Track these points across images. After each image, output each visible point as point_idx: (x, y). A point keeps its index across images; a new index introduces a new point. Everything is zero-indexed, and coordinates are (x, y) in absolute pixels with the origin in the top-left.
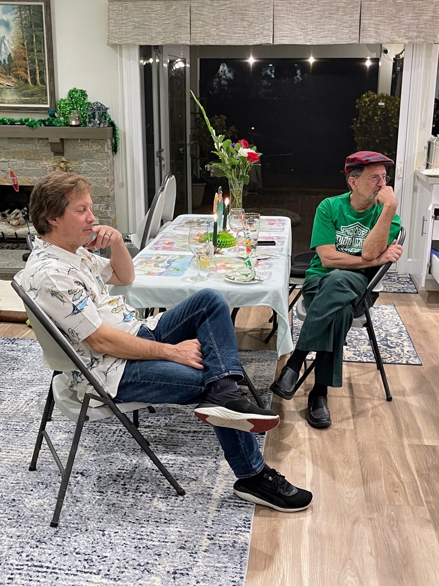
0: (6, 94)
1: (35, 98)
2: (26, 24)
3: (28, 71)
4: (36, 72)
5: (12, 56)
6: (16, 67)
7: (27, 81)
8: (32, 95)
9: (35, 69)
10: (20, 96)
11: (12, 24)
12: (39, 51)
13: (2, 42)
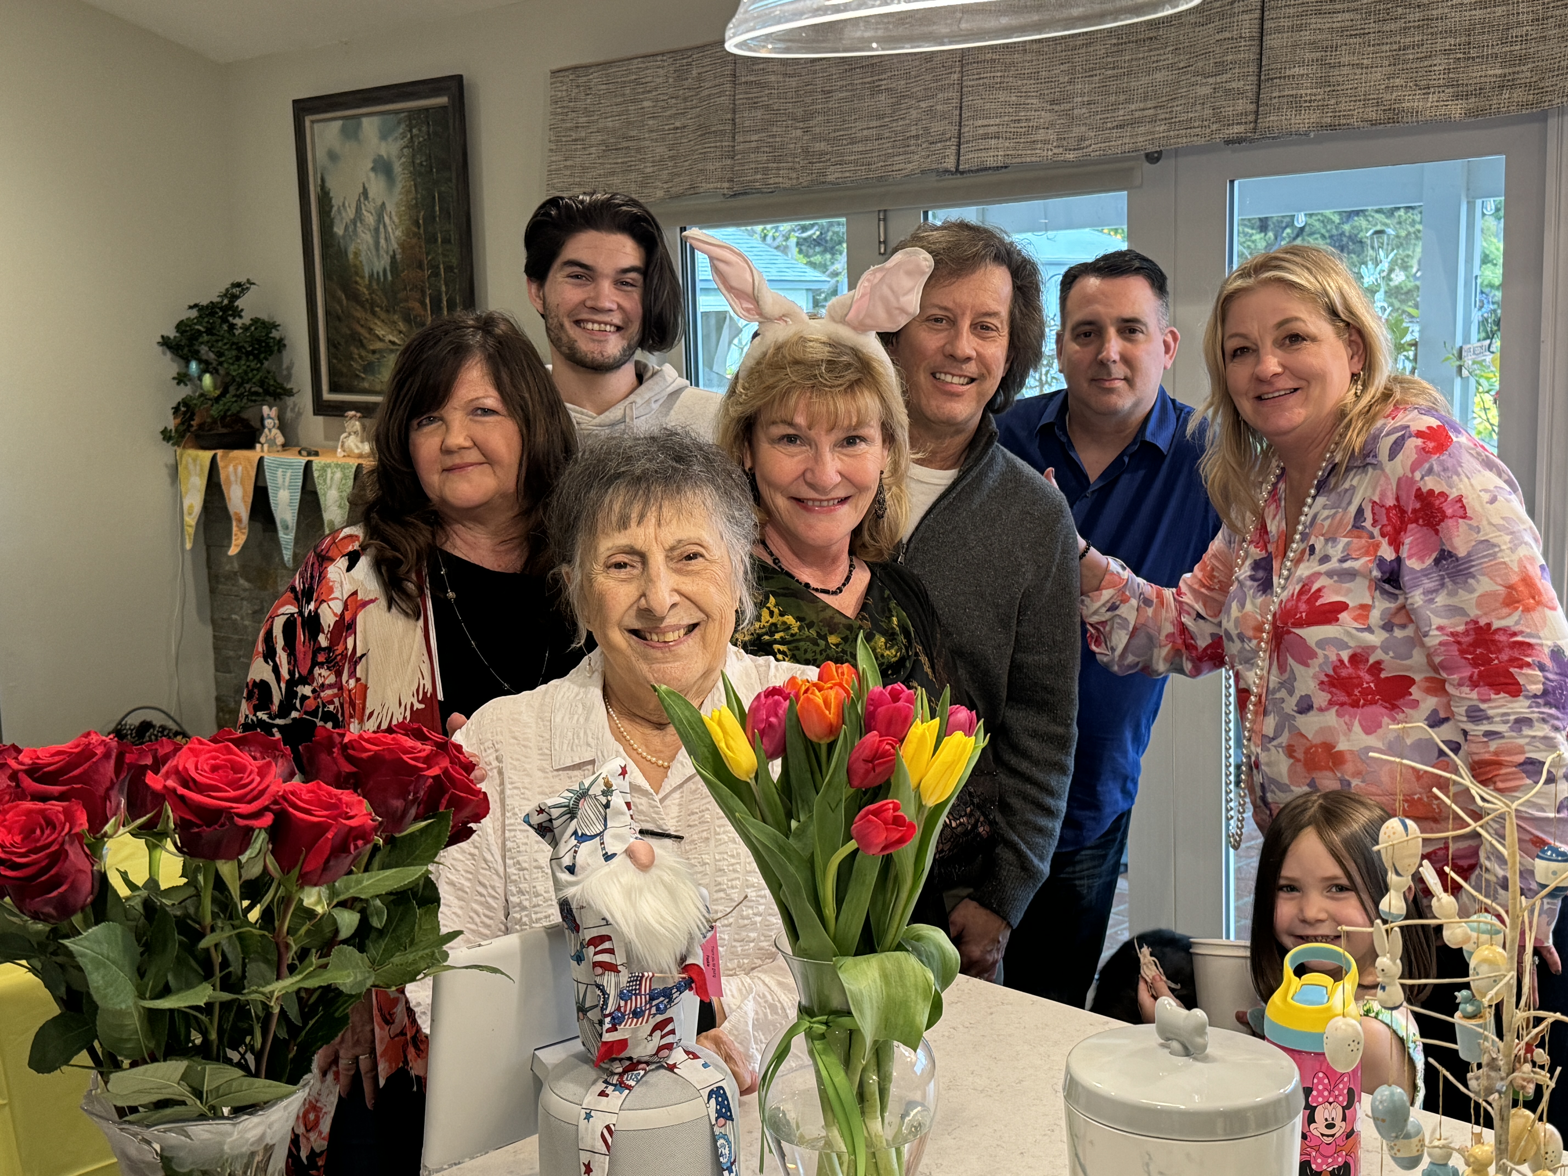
2: (421, 164)
3: (428, 301)
4: (441, 301)
5: (398, 257)
6: (405, 288)
9: (441, 294)
11: (397, 168)
12: (446, 241)
13: (380, 219)
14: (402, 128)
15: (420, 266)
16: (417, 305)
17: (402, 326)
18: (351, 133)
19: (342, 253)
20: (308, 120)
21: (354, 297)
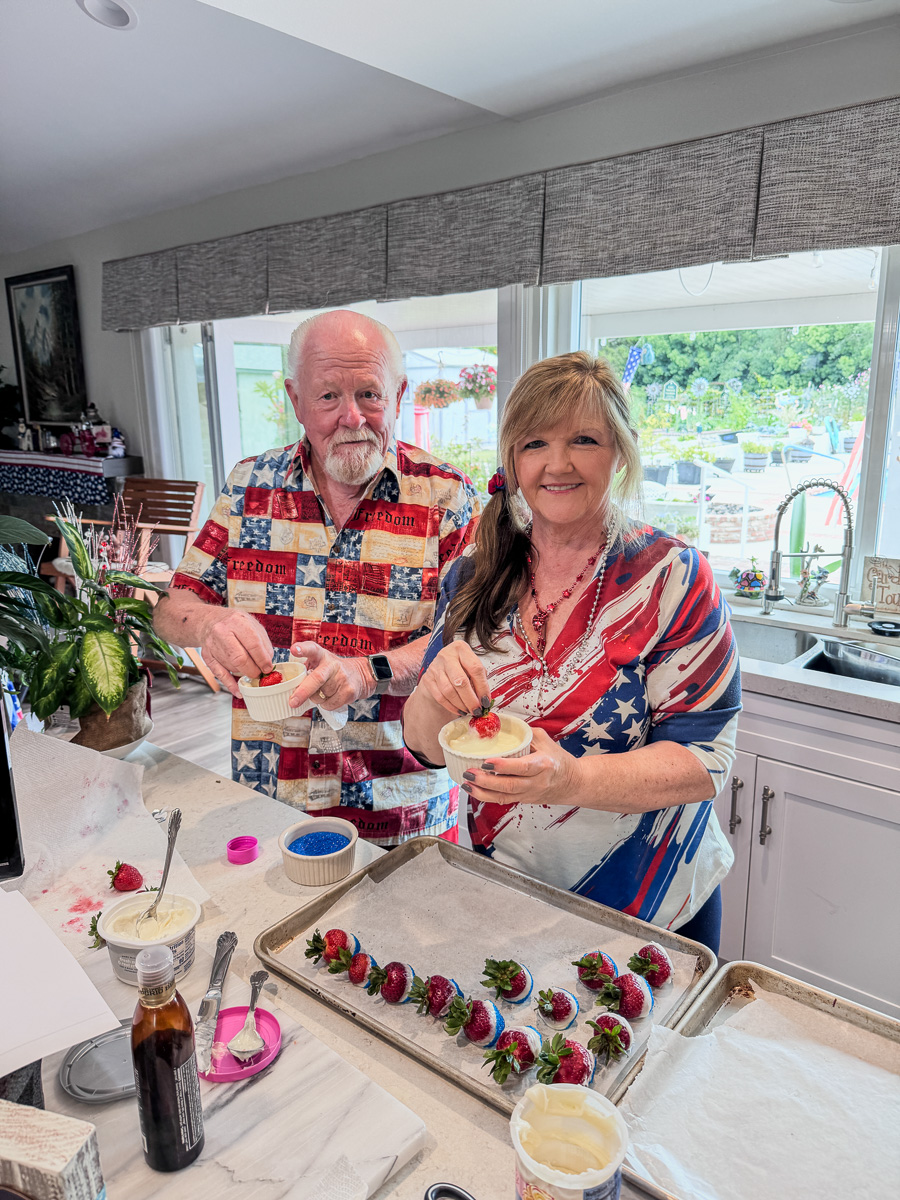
0: (52, 408)
2: (59, 309)
3: (66, 376)
5: (53, 354)
6: (56, 370)
7: (65, 390)
11: (49, 311)
12: (71, 346)
13: (44, 336)
14: (51, 291)
15: (61, 359)
16: (61, 378)
17: (56, 388)
18: (30, 294)
19: (30, 353)
20: (12, 288)
21: (36, 374)
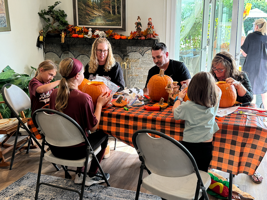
0: (98, 20)
1: (114, 22)
3: (111, 7)
4: (115, 7)
6: (104, 4)
7: (110, 13)
8: (112, 21)
9: (115, 5)
10: (106, 21)
16: (108, 8)
21: (88, 6)
